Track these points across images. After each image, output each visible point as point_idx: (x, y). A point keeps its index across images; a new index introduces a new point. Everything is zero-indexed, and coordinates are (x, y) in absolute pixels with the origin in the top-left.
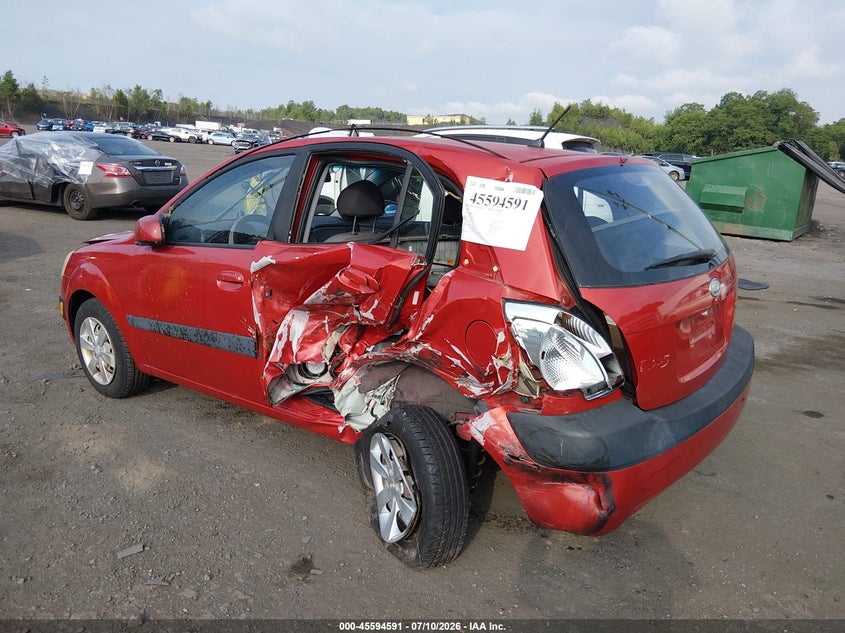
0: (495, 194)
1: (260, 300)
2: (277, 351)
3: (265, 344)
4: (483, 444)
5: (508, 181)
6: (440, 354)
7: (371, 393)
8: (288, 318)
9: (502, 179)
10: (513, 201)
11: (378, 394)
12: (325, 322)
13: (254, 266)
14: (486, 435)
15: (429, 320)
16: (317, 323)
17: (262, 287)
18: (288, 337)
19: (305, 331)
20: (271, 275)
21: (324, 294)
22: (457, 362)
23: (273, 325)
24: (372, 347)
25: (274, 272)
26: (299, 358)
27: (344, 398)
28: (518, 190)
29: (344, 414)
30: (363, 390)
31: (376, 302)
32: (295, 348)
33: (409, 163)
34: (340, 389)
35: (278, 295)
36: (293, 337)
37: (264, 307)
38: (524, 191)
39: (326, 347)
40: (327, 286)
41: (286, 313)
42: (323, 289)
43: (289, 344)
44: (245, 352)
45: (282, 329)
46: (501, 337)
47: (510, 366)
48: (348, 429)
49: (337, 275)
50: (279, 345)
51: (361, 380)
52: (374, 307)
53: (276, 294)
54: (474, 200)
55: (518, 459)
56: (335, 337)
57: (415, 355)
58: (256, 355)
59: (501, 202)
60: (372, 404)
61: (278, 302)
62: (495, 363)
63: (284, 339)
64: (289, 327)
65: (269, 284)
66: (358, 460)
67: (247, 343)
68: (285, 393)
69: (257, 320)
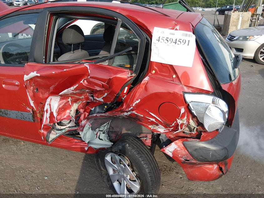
0: (170, 37)
1: (32, 94)
2: (47, 118)
3: (38, 115)
4: (171, 156)
5: (176, 29)
6: (142, 116)
7: (97, 130)
8: (48, 100)
9: (173, 29)
10: (181, 41)
11: (101, 129)
12: (69, 100)
13: (26, 78)
14: (173, 153)
15: (137, 102)
16: (65, 101)
17: (32, 88)
18: (51, 110)
19: (59, 105)
20: (37, 81)
21: (72, 90)
22: (152, 119)
23: (41, 105)
24: (94, 108)
25: (39, 80)
26: (58, 119)
27: (85, 134)
28: (183, 35)
29: (87, 142)
30: (93, 129)
31: (106, 94)
32: (55, 114)
33: (119, 19)
34: (82, 131)
35: (41, 90)
36: (53, 109)
37: (34, 97)
38: (186, 35)
39: (72, 112)
40: (75, 87)
41: (47, 98)
42: (72, 88)
43: (52, 114)
44: (27, 120)
45: (47, 107)
46: (183, 110)
47: (185, 122)
48: (90, 148)
49: (82, 82)
50: (47, 116)
51: (92, 124)
52: (104, 96)
53: (40, 90)
54: (159, 40)
55: (189, 161)
56: (75, 106)
57: (126, 116)
58: (34, 120)
59: (174, 40)
60: (98, 134)
61: (42, 93)
62: (178, 122)
63: (49, 112)
64: (50, 105)
65: (35, 86)
66: (98, 161)
67: (27, 116)
68: (53, 136)
69: (32, 104)
